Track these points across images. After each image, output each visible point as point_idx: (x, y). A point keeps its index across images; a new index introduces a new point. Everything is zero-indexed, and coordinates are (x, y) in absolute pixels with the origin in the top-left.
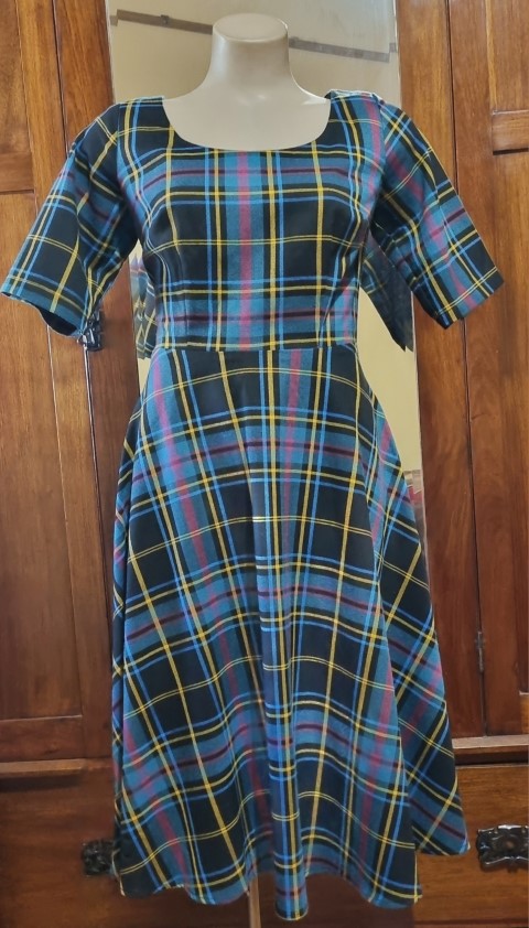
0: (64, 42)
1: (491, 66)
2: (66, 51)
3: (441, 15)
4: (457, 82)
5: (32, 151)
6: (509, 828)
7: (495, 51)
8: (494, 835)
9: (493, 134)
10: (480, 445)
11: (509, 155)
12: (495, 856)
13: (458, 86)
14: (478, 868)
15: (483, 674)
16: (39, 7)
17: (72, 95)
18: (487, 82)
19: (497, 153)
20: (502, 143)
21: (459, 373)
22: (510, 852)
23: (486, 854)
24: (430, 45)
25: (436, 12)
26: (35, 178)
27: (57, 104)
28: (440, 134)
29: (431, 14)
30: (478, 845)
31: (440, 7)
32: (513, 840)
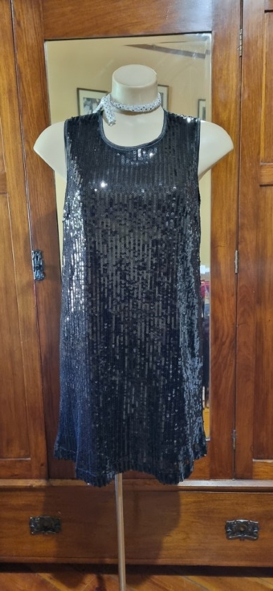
0: (24, 112)
1: (262, 137)
2: (25, 117)
3: (236, 106)
4: (242, 144)
5: (6, 171)
6: (242, 521)
7: (265, 129)
8: (234, 524)
9: (261, 176)
10: (241, 339)
11: (269, 187)
12: (234, 535)
13: (243, 148)
14: (226, 539)
15: (235, 451)
16: (10, 91)
18: (259, 147)
19: (261, 186)
20: (266, 180)
21: (233, 301)
22: (242, 533)
23: (230, 533)
25: (233, 105)
26: (8, 187)
27: (19, 146)
28: (231, 174)
29: (231, 106)
30: (226, 528)
31: (236, 101)
32: (244, 527)
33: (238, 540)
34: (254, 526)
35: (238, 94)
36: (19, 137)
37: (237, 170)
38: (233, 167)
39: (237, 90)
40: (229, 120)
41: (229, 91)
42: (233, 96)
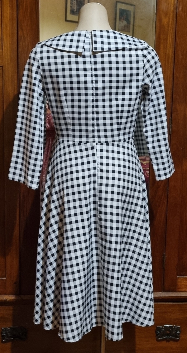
0: (21, 6)
2: (21, 11)
3: (173, 15)
4: (177, 43)
6: (168, 326)
8: (163, 329)
12: (162, 337)
14: (155, 340)
15: (164, 269)
17: (22, 30)
22: (168, 335)
23: (159, 335)
24: (168, 26)
25: (172, 14)
26: (4, 62)
27: (15, 32)
28: (168, 62)
29: (170, 15)
30: (156, 332)
31: (173, 12)
32: (169, 331)
33: (165, 341)
34: (177, 329)
35: (175, 7)
36: (15, 25)
37: (173, 60)
38: (170, 58)
39: (174, 4)
40: (168, 25)
41: (169, 5)
42: (172, 9)
